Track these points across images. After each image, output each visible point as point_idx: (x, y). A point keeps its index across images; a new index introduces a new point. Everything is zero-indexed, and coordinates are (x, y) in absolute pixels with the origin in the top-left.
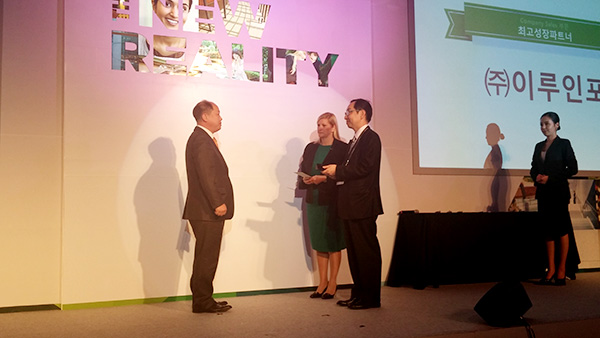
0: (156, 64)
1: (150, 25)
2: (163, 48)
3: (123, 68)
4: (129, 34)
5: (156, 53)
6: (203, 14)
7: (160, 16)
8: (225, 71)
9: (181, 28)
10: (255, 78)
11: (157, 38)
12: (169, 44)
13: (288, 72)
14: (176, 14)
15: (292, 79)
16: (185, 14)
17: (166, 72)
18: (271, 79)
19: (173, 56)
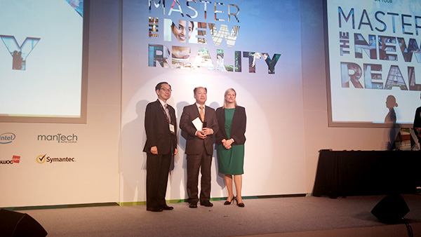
0: (173, 63)
1: (170, 40)
2: (177, 53)
3: (155, 65)
4: (159, 46)
5: (174, 56)
6: (200, 33)
7: (176, 35)
8: (213, 65)
9: (187, 41)
10: (230, 70)
11: (174, 47)
12: (181, 51)
13: (250, 66)
14: (185, 34)
15: (252, 70)
16: (190, 33)
17: (179, 67)
18: (240, 70)
19: (183, 58)
